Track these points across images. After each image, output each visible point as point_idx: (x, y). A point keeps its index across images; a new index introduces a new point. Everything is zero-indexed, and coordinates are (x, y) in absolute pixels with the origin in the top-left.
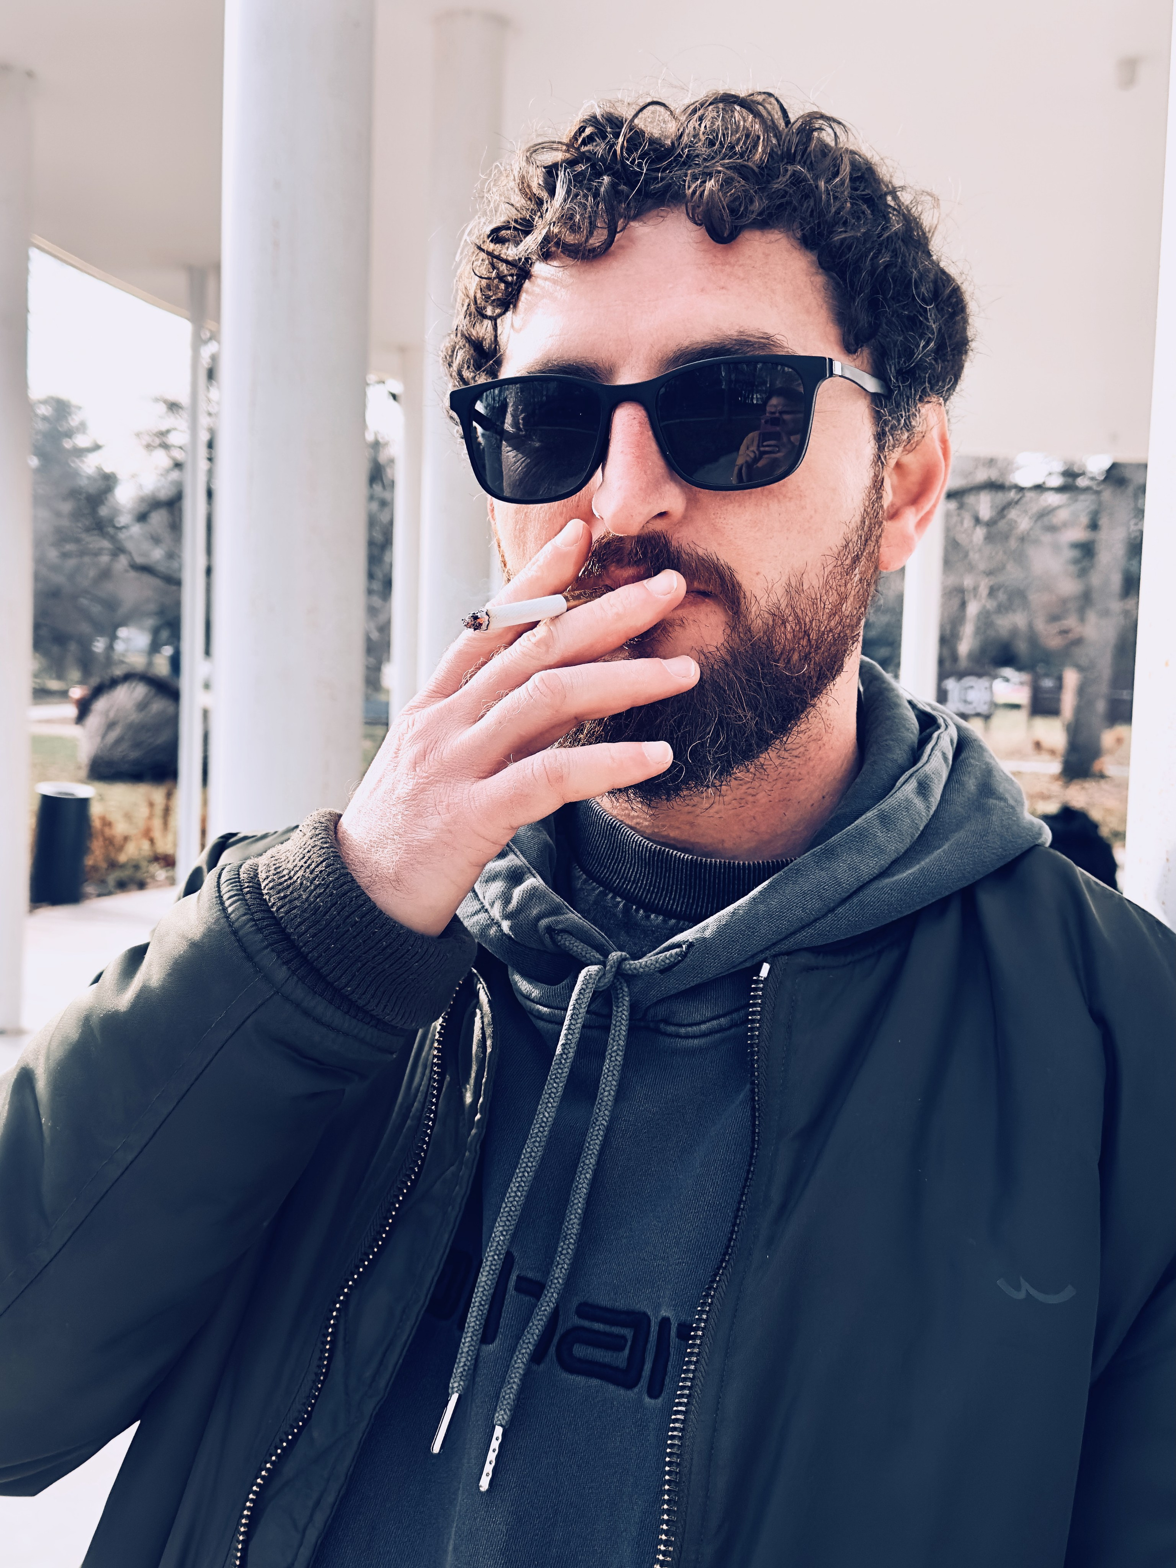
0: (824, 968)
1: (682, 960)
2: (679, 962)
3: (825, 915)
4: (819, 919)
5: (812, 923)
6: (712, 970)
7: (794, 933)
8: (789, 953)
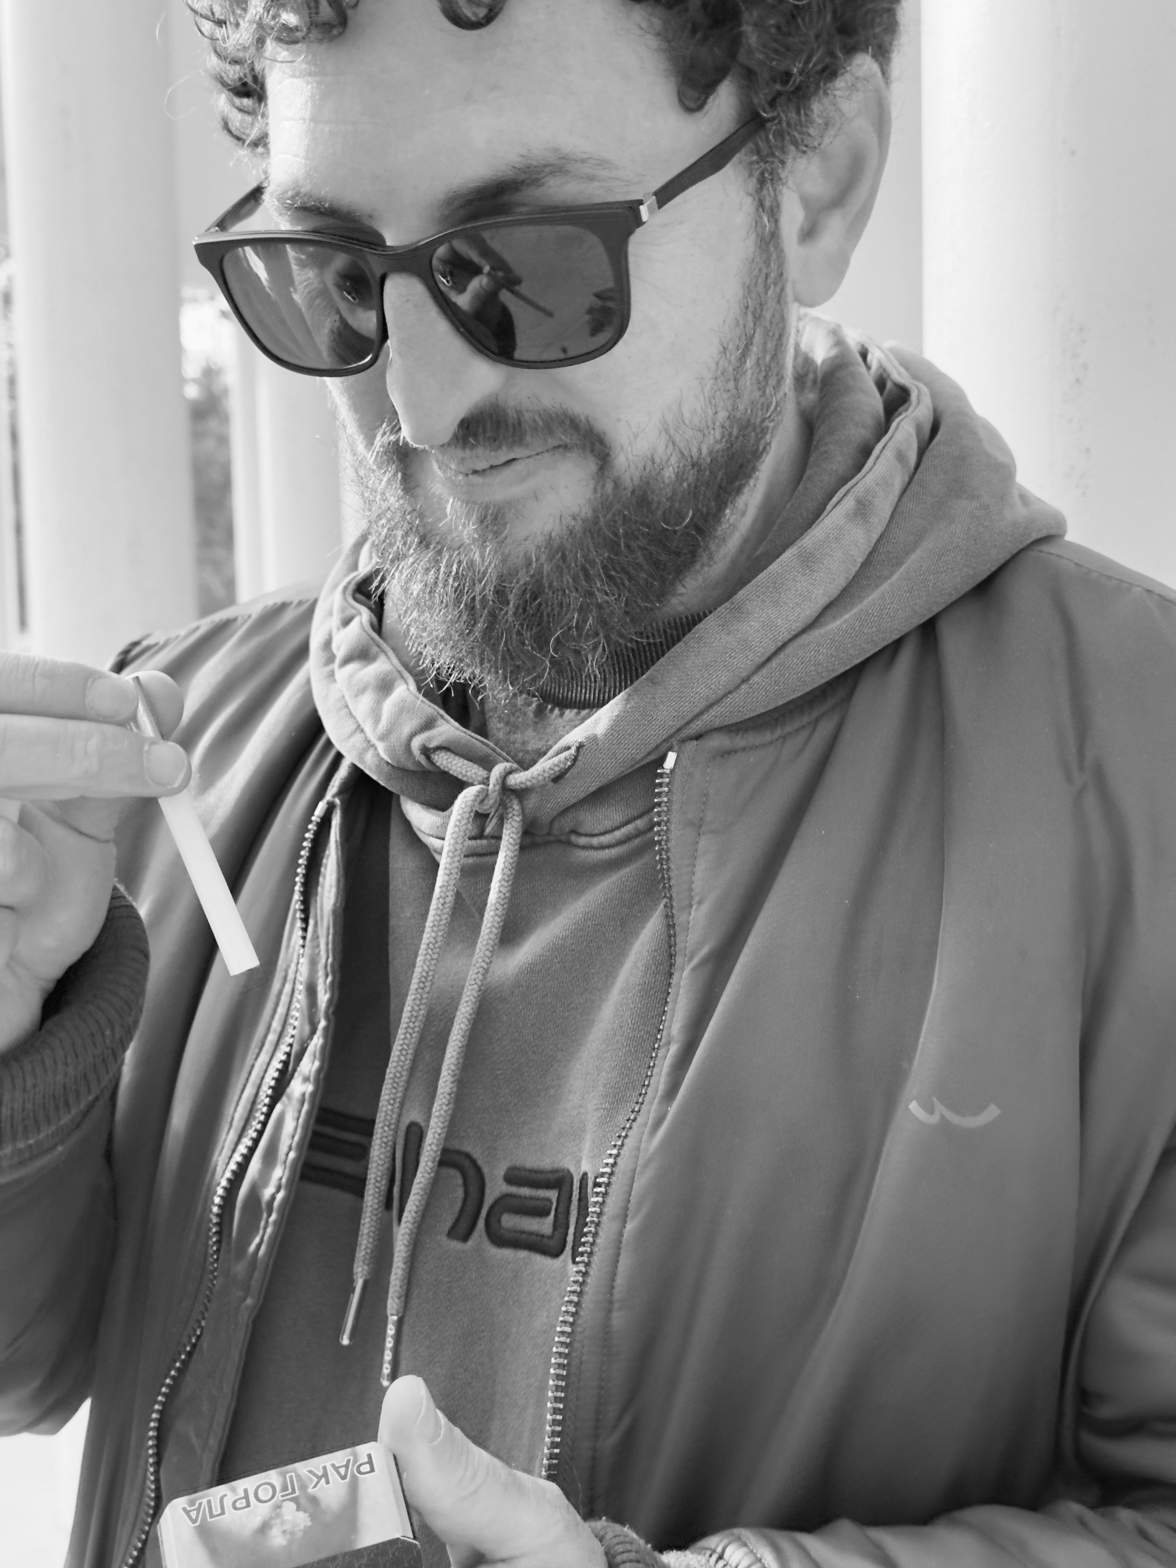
0: (744, 749)
1: (573, 765)
2: (570, 767)
3: (738, 687)
4: (730, 692)
5: (721, 699)
6: (610, 771)
7: (701, 713)
8: (698, 737)
